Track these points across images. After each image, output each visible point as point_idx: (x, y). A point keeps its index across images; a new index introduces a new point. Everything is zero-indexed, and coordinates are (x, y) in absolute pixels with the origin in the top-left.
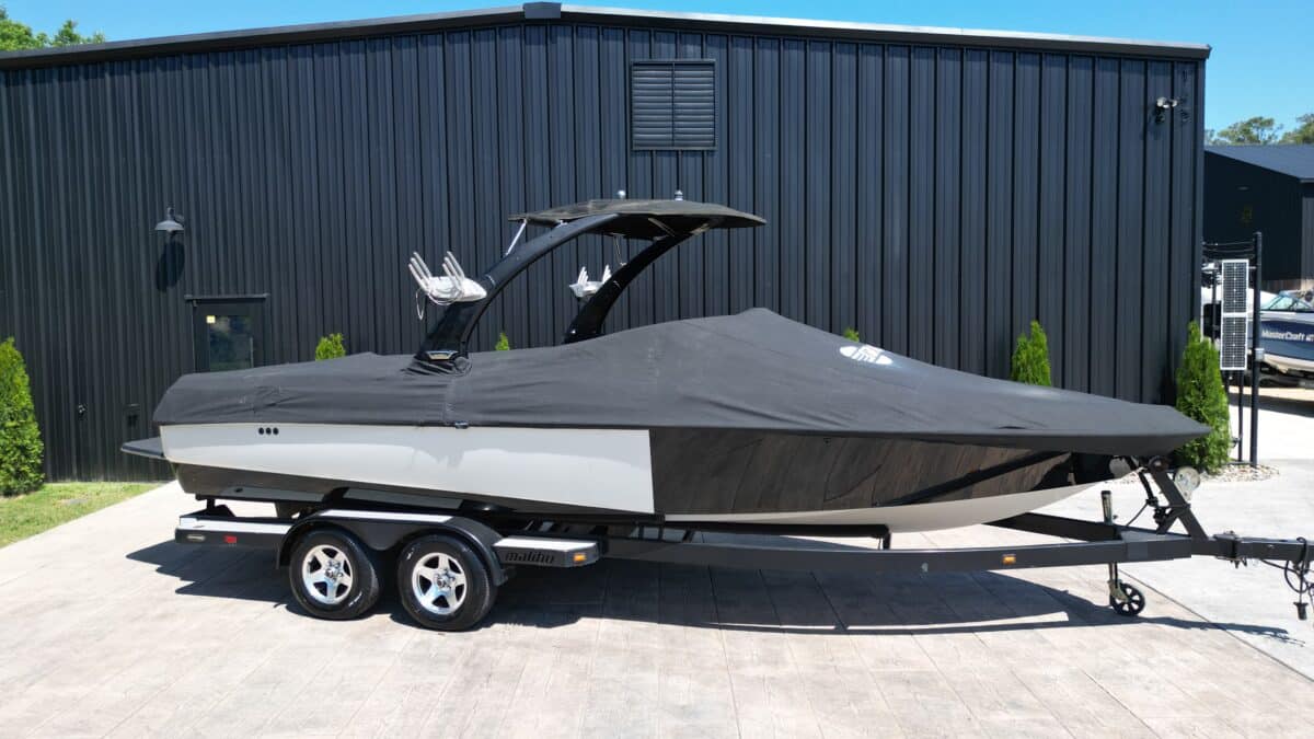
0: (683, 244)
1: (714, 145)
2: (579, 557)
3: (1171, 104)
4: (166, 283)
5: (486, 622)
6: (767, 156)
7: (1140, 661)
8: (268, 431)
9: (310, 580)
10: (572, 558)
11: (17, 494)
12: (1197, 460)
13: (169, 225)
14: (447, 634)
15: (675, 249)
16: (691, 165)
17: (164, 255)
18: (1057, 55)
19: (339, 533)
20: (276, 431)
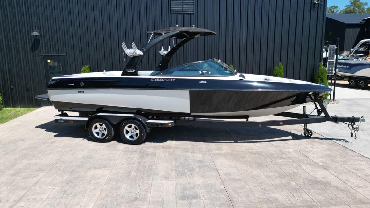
0: (192, 40)
1: (194, 12)
2: (170, 125)
3: (318, 2)
4: (35, 50)
6: (208, 15)
7: (311, 147)
8: (81, 92)
9: (94, 131)
10: (168, 125)
13: (35, 33)
15: (190, 41)
16: (187, 17)
17: (34, 41)
19: (103, 120)
20: (83, 92)
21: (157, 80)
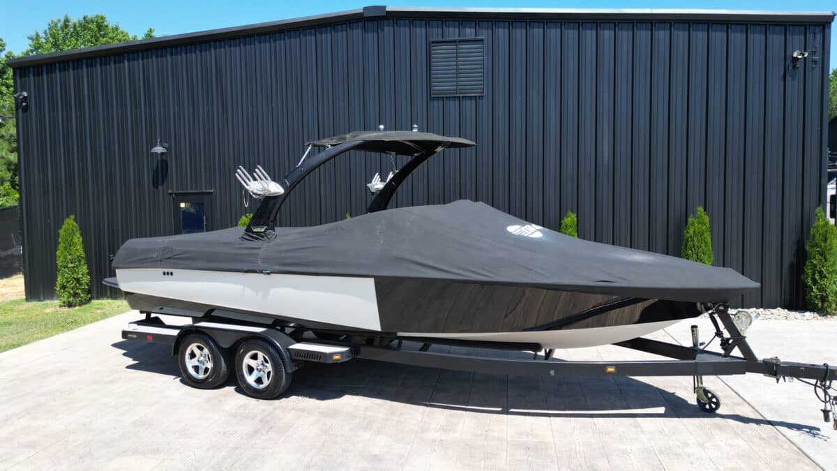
0: (431, 159)
1: (483, 92)
2: (338, 357)
3: (803, 55)
5: (286, 394)
6: (518, 99)
8: (168, 274)
9: (190, 364)
10: (332, 357)
11: (75, 306)
12: (820, 305)
13: (159, 149)
14: (261, 401)
15: (426, 161)
16: (468, 104)
18: (720, 24)
19: (204, 336)
20: (172, 274)
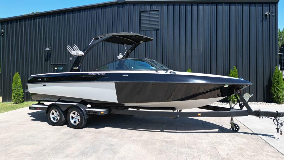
1: (159, 28)
3: (269, 13)
4: (47, 60)
9: (52, 117)
10: (101, 113)
11: (18, 103)
13: (48, 49)
16: (154, 32)
17: (47, 55)
19: (57, 107)
20: (46, 85)
21: (92, 74)
